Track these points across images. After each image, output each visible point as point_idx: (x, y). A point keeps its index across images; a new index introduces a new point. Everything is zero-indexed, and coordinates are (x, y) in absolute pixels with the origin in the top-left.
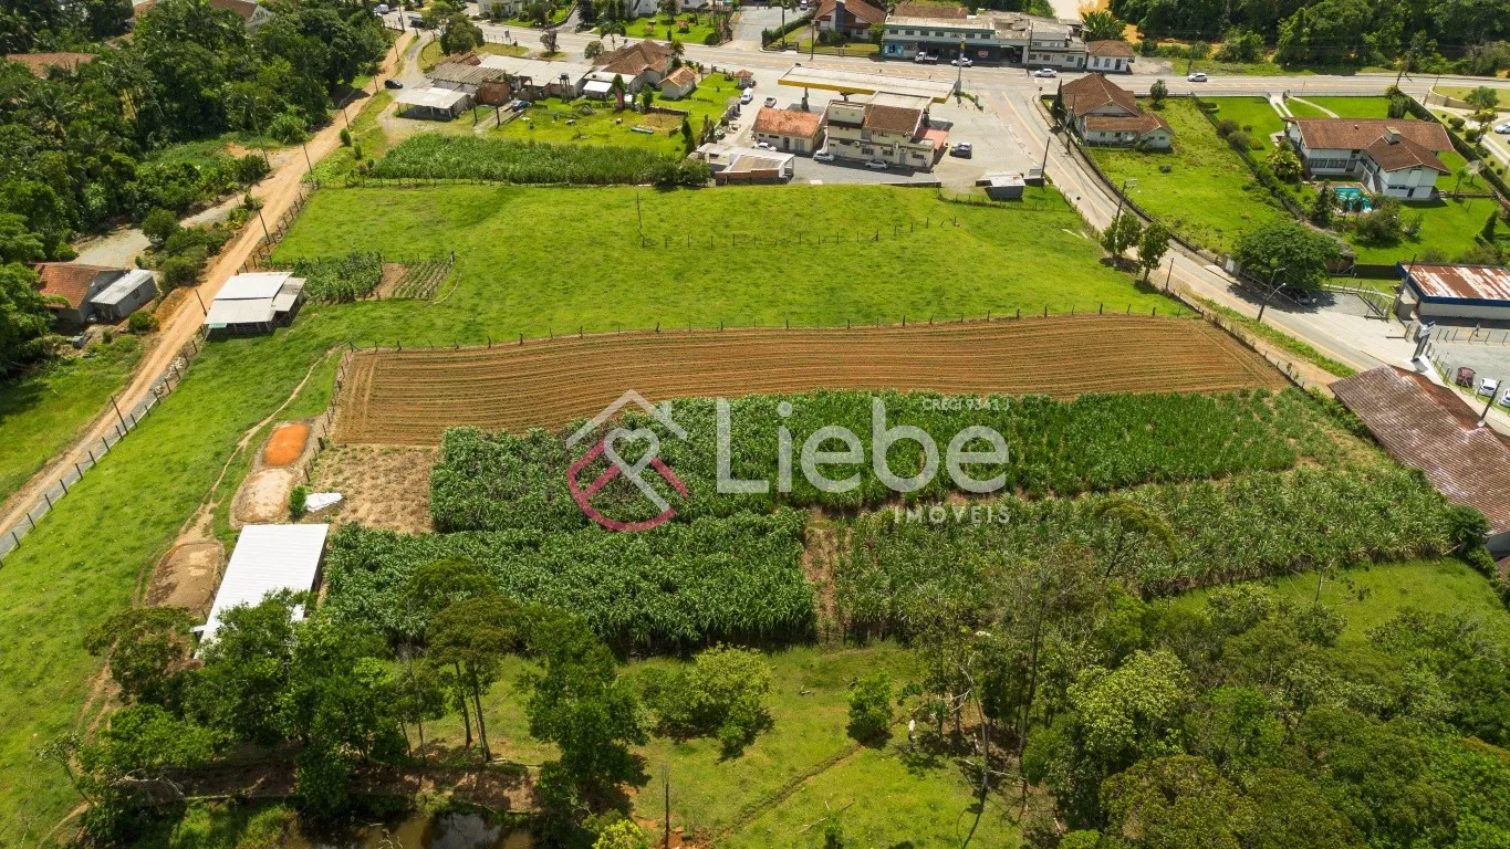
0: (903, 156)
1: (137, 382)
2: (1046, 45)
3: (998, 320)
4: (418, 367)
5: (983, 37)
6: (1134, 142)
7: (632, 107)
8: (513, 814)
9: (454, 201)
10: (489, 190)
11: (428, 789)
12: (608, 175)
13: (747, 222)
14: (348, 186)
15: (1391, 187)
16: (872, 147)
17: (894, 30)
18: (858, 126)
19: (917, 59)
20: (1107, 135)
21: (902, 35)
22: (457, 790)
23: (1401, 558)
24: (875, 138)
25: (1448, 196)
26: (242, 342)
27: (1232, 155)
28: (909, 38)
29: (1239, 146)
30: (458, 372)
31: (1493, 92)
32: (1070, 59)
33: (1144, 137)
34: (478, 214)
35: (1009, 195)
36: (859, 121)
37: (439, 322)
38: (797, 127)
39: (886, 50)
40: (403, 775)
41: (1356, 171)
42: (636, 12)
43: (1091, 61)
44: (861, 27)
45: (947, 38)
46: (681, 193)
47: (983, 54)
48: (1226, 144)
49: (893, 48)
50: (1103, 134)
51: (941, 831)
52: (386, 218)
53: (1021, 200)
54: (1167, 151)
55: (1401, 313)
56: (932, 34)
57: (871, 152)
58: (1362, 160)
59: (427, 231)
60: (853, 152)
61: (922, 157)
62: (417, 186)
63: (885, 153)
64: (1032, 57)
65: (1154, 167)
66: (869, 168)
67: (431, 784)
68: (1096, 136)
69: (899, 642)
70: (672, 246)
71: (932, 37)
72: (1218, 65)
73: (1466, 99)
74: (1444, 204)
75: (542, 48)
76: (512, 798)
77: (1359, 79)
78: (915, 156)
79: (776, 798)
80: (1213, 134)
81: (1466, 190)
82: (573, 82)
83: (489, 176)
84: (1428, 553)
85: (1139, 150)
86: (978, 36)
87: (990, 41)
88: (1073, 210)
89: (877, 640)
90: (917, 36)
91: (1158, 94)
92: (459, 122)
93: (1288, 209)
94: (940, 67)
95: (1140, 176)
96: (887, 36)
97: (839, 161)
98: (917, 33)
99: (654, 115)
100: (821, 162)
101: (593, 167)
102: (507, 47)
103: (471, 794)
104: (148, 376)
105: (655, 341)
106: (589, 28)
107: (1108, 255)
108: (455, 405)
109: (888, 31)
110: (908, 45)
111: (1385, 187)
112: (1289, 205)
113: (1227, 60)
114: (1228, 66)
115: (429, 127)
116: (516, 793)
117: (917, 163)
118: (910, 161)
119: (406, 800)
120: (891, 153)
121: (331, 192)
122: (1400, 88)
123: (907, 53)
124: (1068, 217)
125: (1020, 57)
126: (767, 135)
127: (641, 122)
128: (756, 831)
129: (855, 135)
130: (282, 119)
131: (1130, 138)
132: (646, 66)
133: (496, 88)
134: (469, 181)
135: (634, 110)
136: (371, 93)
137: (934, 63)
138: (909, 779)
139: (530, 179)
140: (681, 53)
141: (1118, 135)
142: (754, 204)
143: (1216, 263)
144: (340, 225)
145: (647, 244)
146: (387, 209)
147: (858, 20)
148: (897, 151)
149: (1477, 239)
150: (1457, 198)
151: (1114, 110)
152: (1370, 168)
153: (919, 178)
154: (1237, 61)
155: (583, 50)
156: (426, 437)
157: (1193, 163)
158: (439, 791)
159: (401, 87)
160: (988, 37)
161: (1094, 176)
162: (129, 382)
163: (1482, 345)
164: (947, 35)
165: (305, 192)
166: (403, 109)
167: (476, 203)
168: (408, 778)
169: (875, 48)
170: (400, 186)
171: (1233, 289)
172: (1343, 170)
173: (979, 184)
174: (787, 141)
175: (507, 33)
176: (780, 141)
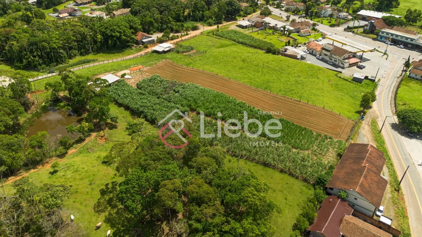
0: (339, 63)
3: (294, 100)
4: (172, 66)
5: (411, 40)
9: (221, 43)
10: (230, 43)
16: (332, 58)
17: (383, 33)
18: (330, 51)
19: (387, 42)
20: (418, 76)
21: (385, 35)
23: (297, 178)
24: (333, 56)
28: (387, 36)
30: (176, 69)
34: (222, 46)
35: (357, 80)
38: (316, 48)
39: (379, 38)
46: (269, 54)
47: (410, 46)
49: (381, 38)
50: (416, 75)
52: (206, 43)
53: (361, 83)
57: (331, 59)
59: (209, 47)
60: (327, 58)
61: (343, 64)
63: (335, 60)
68: (413, 75)
78: (342, 64)
84: (305, 180)
86: (409, 40)
87: (414, 42)
92: (244, 29)
96: (380, 34)
98: (390, 35)
100: (318, 59)
104: (137, 54)
109: (381, 32)
110: (386, 38)
117: (342, 65)
121: (203, 36)
126: (309, 48)
129: (328, 53)
130: (210, 20)
134: (229, 40)
136: (238, 20)
139: (242, 43)
144: (197, 41)
145: (244, 61)
147: (377, 28)
148: (338, 61)
160: (413, 41)
164: (399, 37)
165: (199, 34)
166: (238, 25)
167: (225, 44)
169: (375, 36)
174: (313, 51)
175: (280, 14)
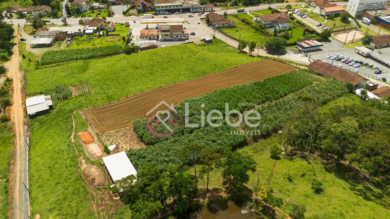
0: (181, 37)
1: (17, 135)
2: (195, 7)
3: (233, 68)
4: (103, 110)
6: (227, 26)
7: (103, 35)
8: (224, 198)
9: (73, 67)
10: (80, 63)
11: (201, 200)
12: (112, 53)
13: (157, 58)
14: (36, 69)
15: (282, 27)
16: (173, 36)
17: (159, 7)
18: (169, 31)
19: (166, 14)
20: (221, 25)
21: (161, 8)
22: (208, 198)
24: (173, 33)
25: (292, 27)
26: (42, 117)
27: (247, 26)
29: (248, 23)
30: (115, 109)
31: (290, 5)
32: (201, 9)
33: (229, 24)
34: (84, 70)
35: (210, 42)
36: (169, 30)
37: (99, 98)
38: (151, 34)
39: (157, 12)
40: (193, 199)
41: (273, 25)
42: (82, 11)
43: (206, 9)
44: (148, 8)
45: (172, 8)
46: (133, 54)
48: (245, 24)
49: (159, 12)
51: (307, 170)
52: (55, 75)
53: (212, 42)
54: (234, 27)
55: (300, 52)
56: (168, 7)
58: (274, 23)
59: (71, 77)
60: (168, 38)
61: (186, 36)
62: (58, 65)
63: (176, 36)
64: (193, 10)
65: (234, 31)
66: (174, 41)
67: (201, 199)
68: (219, 26)
69: (264, 139)
70: (144, 67)
71: (168, 8)
72: (231, 7)
73: (286, 7)
74: (293, 29)
75: (62, 23)
76: (222, 195)
77: (261, 6)
78: (184, 36)
79: (271, 175)
80: (241, 22)
81: (295, 26)
82: (82, 31)
83: (77, 59)
85: (229, 28)
86: (179, 6)
87: (183, 7)
88: (225, 43)
89: (259, 140)
90: (164, 8)
91: (225, 15)
92: (54, 47)
93: (266, 35)
94: (172, 15)
95: (233, 33)
96: (157, 9)
97: (166, 40)
98: (164, 7)
99: (110, 36)
100: (161, 41)
101: (106, 52)
102: (51, 24)
103: (212, 197)
104: (19, 132)
105: (161, 90)
106: (71, 17)
107: (239, 51)
108: (122, 117)
109: (157, 8)
110: (163, 10)
111: (281, 28)
112: (267, 34)
113: (232, 6)
114: (233, 7)
115: (46, 50)
116: (221, 193)
117: (185, 38)
118: (183, 38)
119: (199, 204)
120: (178, 36)
121: (31, 72)
122: (271, 7)
123: (163, 13)
124: (225, 45)
125: (190, 10)
126: (144, 37)
127: (108, 38)
128: (273, 183)
129: (168, 33)
131: (226, 25)
132: (100, 24)
133: (61, 36)
134: (73, 61)
135: (104, 36)
136: (17, 43)
137: (170, 14)
138: (292, 163)
139: (90, 58)
140: (105, 20)
141: (223, 25)
142: (155, 53)
143: (261, 49)
144: (42, 80)
145: (137, 68)
146: (53, 73)
147: (147, 6)
148: (179, 36)
149: (303, 35)
150: (294, 28)
151: (220, 19)
152: (276, 24)
153: (186, 41)
154: (234, 6)
155: (78, 22)
156: (122, 126)
157: (241, 29)
158: (205, 199)
159: (26, 40)
160: (181, 6)
161: (224, 35)
162: (14, 135)
163: (317, 55)
165: (23, 73)
166: (33, 46)
167: (80, 67)
168: (195, 200)
169: (154, 12)
170: (53, 67)
171: (267, 53)
172: (270, 26)
173: (202, 40)
174: (150, 37)
176: (149, 37)
